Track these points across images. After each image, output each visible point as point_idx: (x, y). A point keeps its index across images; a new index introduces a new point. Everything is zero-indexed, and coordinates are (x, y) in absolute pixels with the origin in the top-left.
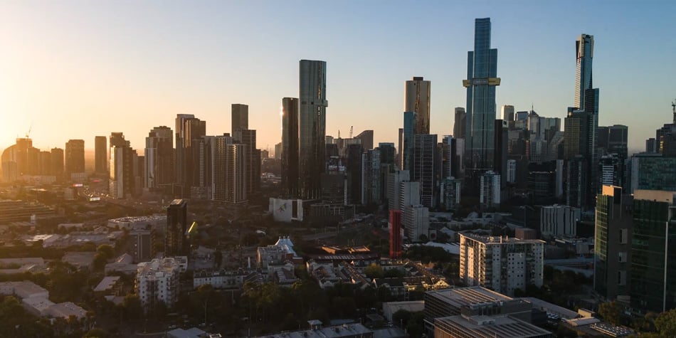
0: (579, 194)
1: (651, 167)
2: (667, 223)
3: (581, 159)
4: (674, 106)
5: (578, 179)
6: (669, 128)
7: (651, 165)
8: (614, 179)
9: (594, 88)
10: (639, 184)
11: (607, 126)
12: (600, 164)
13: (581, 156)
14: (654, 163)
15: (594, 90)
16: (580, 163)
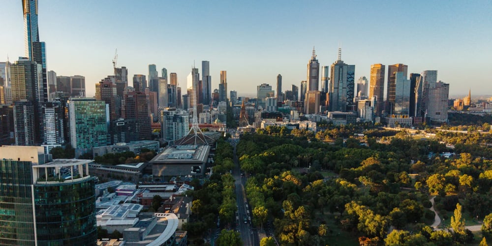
0: (27, 134)
1: (85, 109)
2: (32, 186)
3: (25, 103)
4: (114, 63)
5: (24, 122)
6: (110, 79)
7: (85, 107)
8: (56, 120)
9: (40, 41)
10: (77, 123)
11: (70, 76)
12: (43, 107)
13: (26, 100)
14: (87, 105)
15: (41, 43)
16: (25, 107)
